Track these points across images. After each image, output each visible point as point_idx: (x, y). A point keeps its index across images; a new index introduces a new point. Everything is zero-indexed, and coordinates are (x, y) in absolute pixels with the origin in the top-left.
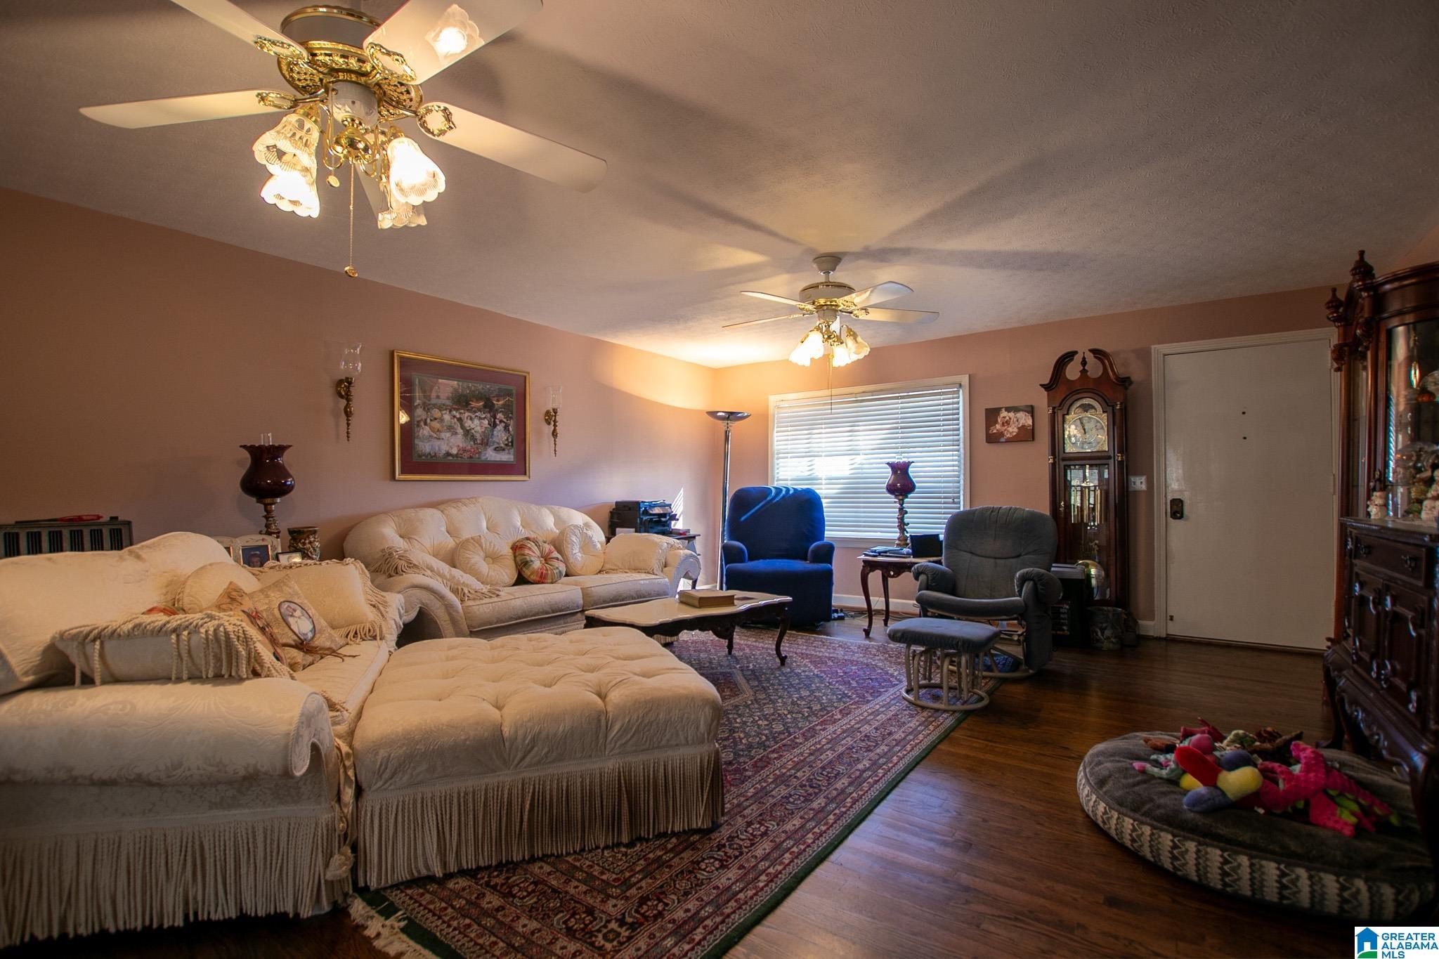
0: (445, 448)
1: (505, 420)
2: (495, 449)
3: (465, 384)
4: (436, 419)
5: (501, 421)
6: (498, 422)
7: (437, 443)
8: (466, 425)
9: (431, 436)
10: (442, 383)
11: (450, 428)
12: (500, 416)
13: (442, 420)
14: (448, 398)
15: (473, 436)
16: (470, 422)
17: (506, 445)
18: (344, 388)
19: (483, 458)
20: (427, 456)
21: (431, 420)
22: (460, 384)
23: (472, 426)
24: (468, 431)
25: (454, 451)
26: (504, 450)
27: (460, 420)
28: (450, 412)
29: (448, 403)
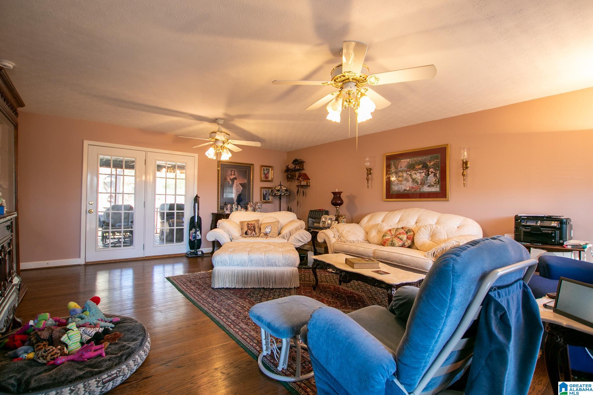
0: (404, 188)
1: (434, 171)
2: (428, 186)
3: (413, 159)
4: (400, 176)
5: (432, 172)
6: (430, 173)
7: (400, 186)
8: (413, 177)
9: (398, 184)
10: (402, 161)
11: (407, 180)
12: (431, 170)
13: (403, 176)
14: (405, 167)
15: (416, 181)
16: (415, 175)
17: (435, 183)
18: (369, 171)
19: (422, 191)
20: (396, 192)
21: (398, 177)
22: (411, 159)
23: (416, 177)
24: (414, 179)
25: (408, 189)
26: (433, 186)
27: (410, 175)
28: (406, 172)
29: (405, 169)
